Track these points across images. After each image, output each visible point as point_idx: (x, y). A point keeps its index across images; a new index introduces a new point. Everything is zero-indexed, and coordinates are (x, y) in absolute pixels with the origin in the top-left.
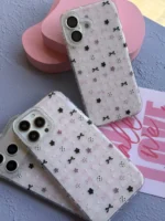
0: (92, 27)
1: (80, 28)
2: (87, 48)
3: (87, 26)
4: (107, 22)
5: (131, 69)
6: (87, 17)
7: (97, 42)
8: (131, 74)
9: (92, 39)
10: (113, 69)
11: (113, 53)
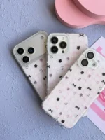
1: (90, 62)
3: (94, 65)
6: (99, 61)
7: (90, 76)
8: (86, 108)
9: (90, 73)
10: (81, 95)
11: (90, 89)
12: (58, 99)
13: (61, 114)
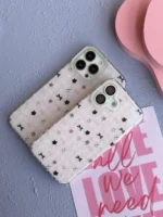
0: (115, 109)
1: (109, 99)
2: (95, 112)
3: (114, 104)
4: (124, 120)
5: (94, 159)
6: (121, 101)
7: (104, 119)
8: (91, 161)
9: (105, 114)
10: (87, 142)
11: (101, 137)
12: (55, 143)
13: (55, 162)
